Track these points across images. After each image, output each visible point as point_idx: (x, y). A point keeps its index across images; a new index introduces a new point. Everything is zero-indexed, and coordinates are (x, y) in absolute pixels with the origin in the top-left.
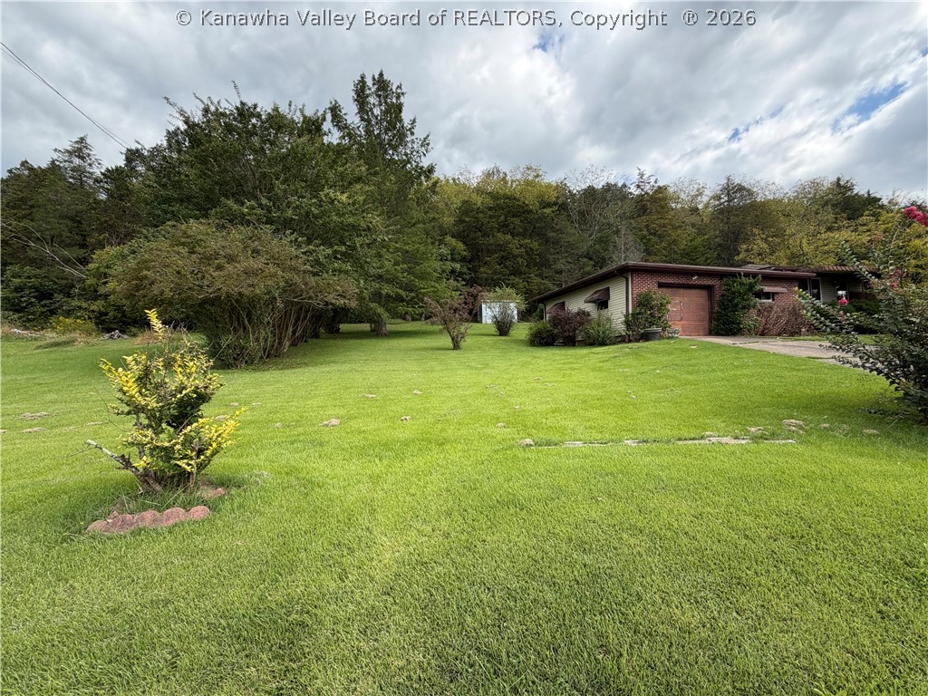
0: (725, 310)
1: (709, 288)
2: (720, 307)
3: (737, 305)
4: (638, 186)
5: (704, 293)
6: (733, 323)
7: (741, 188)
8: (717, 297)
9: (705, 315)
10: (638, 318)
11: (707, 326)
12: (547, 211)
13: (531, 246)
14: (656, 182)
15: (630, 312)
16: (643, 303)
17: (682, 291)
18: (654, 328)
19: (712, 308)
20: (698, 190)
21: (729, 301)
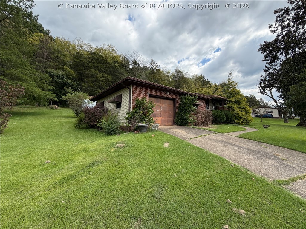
0: (181, 112)
1: (174, 100)
2: (179, 110)
3: (186, 110)
4: (151, 64)
5: (172, 102)
6: (185, 119)
7: (180, 72)
8: (178, 105)
9: (172, 114)
10: (135, 116)
11: (173, 120)
12: (117, 65)
13: (108, 77)
14: (157, 64)
15: (131, 111)
16: (139, 106)
17: (161, 100)
18: (144, 124)
19: (175, 110)
20: (169, 71)
21: (183, 108)
